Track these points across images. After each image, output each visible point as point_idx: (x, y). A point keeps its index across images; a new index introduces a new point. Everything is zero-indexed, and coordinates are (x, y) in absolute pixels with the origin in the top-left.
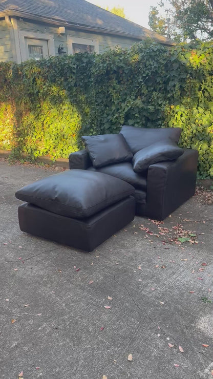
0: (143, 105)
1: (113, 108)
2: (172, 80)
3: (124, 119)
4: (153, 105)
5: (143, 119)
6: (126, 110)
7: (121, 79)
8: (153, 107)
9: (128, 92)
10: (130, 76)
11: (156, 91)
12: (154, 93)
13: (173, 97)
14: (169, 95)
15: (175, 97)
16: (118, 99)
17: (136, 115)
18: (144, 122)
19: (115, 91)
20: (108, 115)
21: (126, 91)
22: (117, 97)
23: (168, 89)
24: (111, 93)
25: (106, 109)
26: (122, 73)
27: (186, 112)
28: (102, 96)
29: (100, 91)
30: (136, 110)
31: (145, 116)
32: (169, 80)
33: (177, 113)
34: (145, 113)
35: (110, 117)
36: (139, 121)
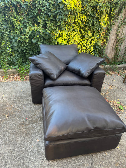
2: (59, 15)
5: (42, 39)
6: (30, 33)
7: (19, 12)
9: (27, 21)
10: (26, 10)
14: (58, 24)
19: (16, 20)
23: (57, 20)
26: (20, 8)
32: (57, 14)
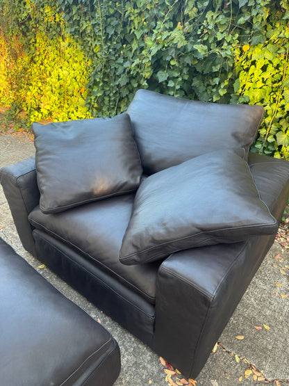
0: (185, 43)
1: (135, 46)
3: (150, 69)
4: (204, 43)
5: (185, 71)
8: (206, 47)
11: (214, 10)
12: (209, 15)
13: (249, 24)
14: (242, 20)
15: (256, 26)
16: (142, 29)
17: (172, 63)
18: (186, 77)
20: (125, 59)
21: (155, 12)
22: (141, 25)
23: (241, 3)
24: (129, 16)
25: (122, 48)
27: (276, 62)
28: (115, 22)
29: (112, 11)
30: (172, 52)
31: (188, 64)
33: (254, 63)
34: (188, 60)
35: (127, 65)
36: (176, 75)
